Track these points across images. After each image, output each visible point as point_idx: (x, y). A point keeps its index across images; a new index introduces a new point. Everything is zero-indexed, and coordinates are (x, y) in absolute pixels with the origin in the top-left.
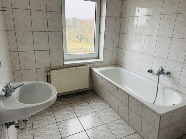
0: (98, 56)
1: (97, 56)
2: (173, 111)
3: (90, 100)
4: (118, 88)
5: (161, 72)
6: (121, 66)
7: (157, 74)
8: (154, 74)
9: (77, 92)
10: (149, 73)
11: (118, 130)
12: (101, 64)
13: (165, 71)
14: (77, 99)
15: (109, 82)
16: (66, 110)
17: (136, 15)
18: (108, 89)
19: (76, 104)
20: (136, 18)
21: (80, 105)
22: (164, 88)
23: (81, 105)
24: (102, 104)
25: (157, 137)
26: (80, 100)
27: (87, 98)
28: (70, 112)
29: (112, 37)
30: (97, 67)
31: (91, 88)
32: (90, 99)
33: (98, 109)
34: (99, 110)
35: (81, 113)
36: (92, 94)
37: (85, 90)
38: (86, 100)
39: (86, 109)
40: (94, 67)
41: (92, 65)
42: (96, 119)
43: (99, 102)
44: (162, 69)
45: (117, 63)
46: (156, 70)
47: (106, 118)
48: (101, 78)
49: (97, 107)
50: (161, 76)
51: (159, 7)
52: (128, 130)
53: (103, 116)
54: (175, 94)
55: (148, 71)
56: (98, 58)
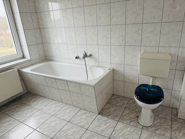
0: (23, 56)
1: (21, 55)
2: (101, 81)
3: (30, 102)
4: (55, 79)
5: (85, 56)
6: (51, 60)
7: (83, 58)
8: (80, 59)
9: (10, 101)
10: (77, 60)
11: (66, 114)
12: (30, 63)
13: (88, 55)
14: (14, 107)
15: (45, 77)
16: (5, 122)
17: (51, 9)
18: (46, 84)
19: (14, 112)
20: (51, 12)
21: (20, 111)
22: (91, 68)
23: (22, 111)
24: (44, 101)
25: (96, 103)
26: (17, 107)
27: (25, 101)
28: (11, 122)
29: (33, 33)
30: (26, 67)
31: (26, 91)
32: (28, 102)
33: (41, 106)
34: (43, 107)
35: (25, 117)
36: (29, 97)
37: (20, 95)
38: (25, 104)
39: (28, 112)
40: (22, 68)
41: (19, 66)
42: (43, 115)
43: (40, 100)
44: (86, 54)
45: (46, 58)
46: (81, 56)
47: (52, 110)
48: (35, 76)
49: (39, 105)
50: (86, 59)
51: (69, 1)
52: (74, 110)
53: (49, 110)
54: (99, 69)
55: (76, 58)
56: (24, 57)
